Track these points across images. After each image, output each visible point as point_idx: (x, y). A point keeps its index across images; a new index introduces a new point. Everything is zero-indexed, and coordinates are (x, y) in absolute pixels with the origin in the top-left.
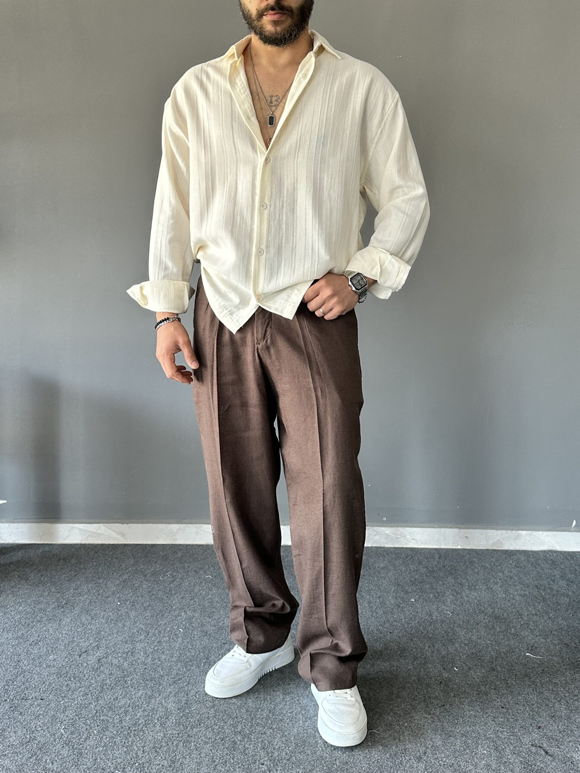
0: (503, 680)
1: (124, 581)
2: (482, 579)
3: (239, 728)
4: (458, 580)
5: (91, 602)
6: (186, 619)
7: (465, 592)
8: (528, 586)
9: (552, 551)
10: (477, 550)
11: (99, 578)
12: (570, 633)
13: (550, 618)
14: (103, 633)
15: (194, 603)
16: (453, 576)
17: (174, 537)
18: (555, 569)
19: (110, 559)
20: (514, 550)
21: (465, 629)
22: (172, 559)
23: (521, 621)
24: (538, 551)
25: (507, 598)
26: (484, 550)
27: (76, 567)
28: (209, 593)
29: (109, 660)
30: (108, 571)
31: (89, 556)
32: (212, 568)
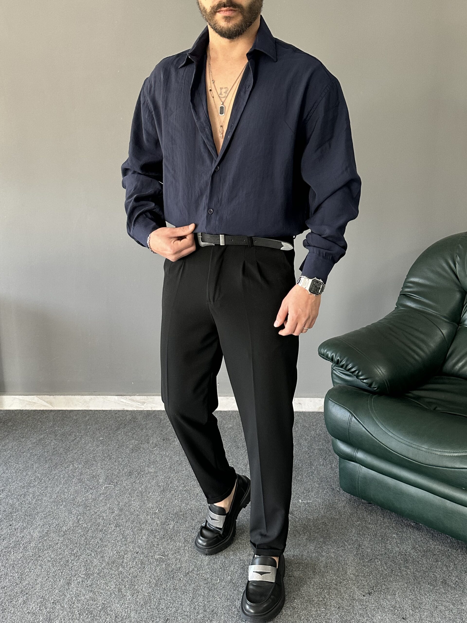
1: (40, 440)
3: (75, 551)
5: (10, 456)
6: (72, 470)
11: (23, 438)
14: (10, 480)
17: (87, 405)
19: (36, 422)
22: (80, 422)
23: (309, 470)
27: (10, 428)
28: (95, 450)
29: (7, 501)
30: (31, 431)
31: (23, 420)
32: (106, 429)
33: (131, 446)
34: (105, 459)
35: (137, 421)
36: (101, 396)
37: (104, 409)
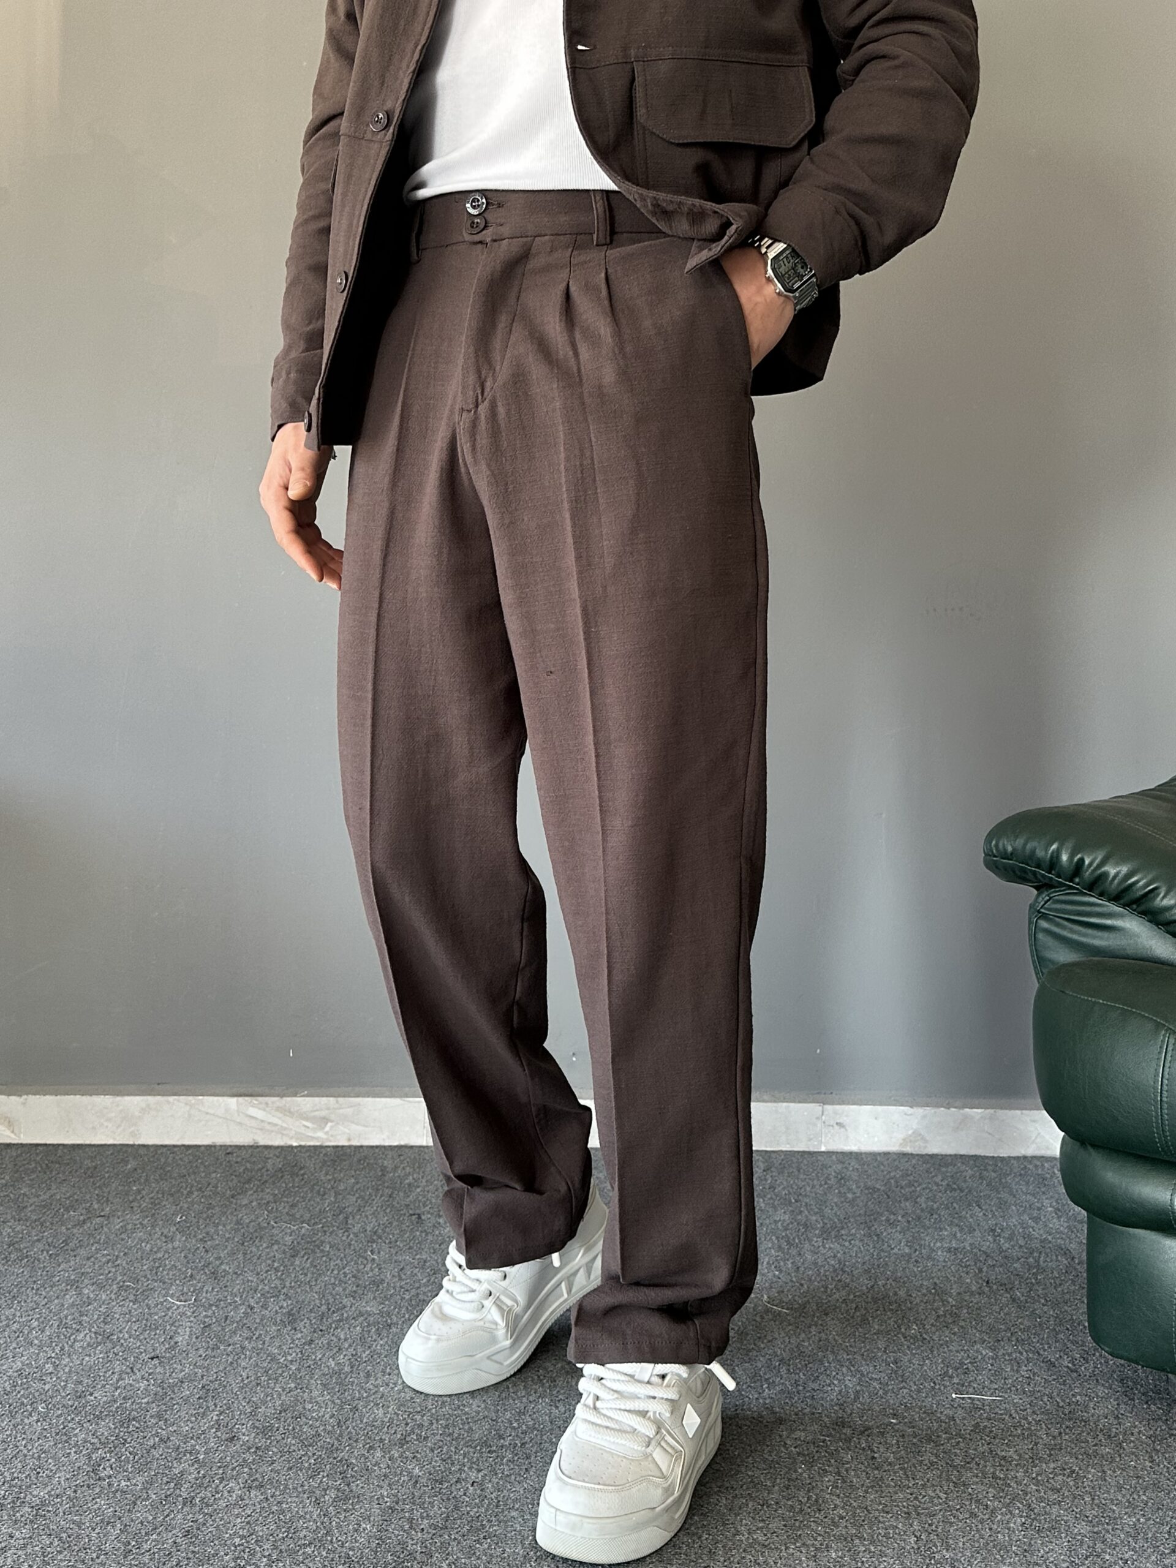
0: (864, 1449)
2: (860, 1215)
4: (799, 1217)
6: (73, 1305)
7: (810, 1241)
8: (971, 1230)
9: (1043, 1157)
10: (861, 1154)
12: (1061, 1336)
13: (1014, 1300)
15: (114, 1270)
16: (791, 1208)
17: (132, 1129)
18: (1044, 1193)
20: (950, 1155)
21: (790, 1325)
22: (107, 1175)
23: (939, 1308)
24: (1009, 1157)
25: (914, 1255)
26: (879, 1154)
28: (159, 1249)
32: (196, 1193)
33: (289, 1239)
34: (198, 1277)
35: (302, 1172)
36: (182, 1098)
37: (187, 1143)
